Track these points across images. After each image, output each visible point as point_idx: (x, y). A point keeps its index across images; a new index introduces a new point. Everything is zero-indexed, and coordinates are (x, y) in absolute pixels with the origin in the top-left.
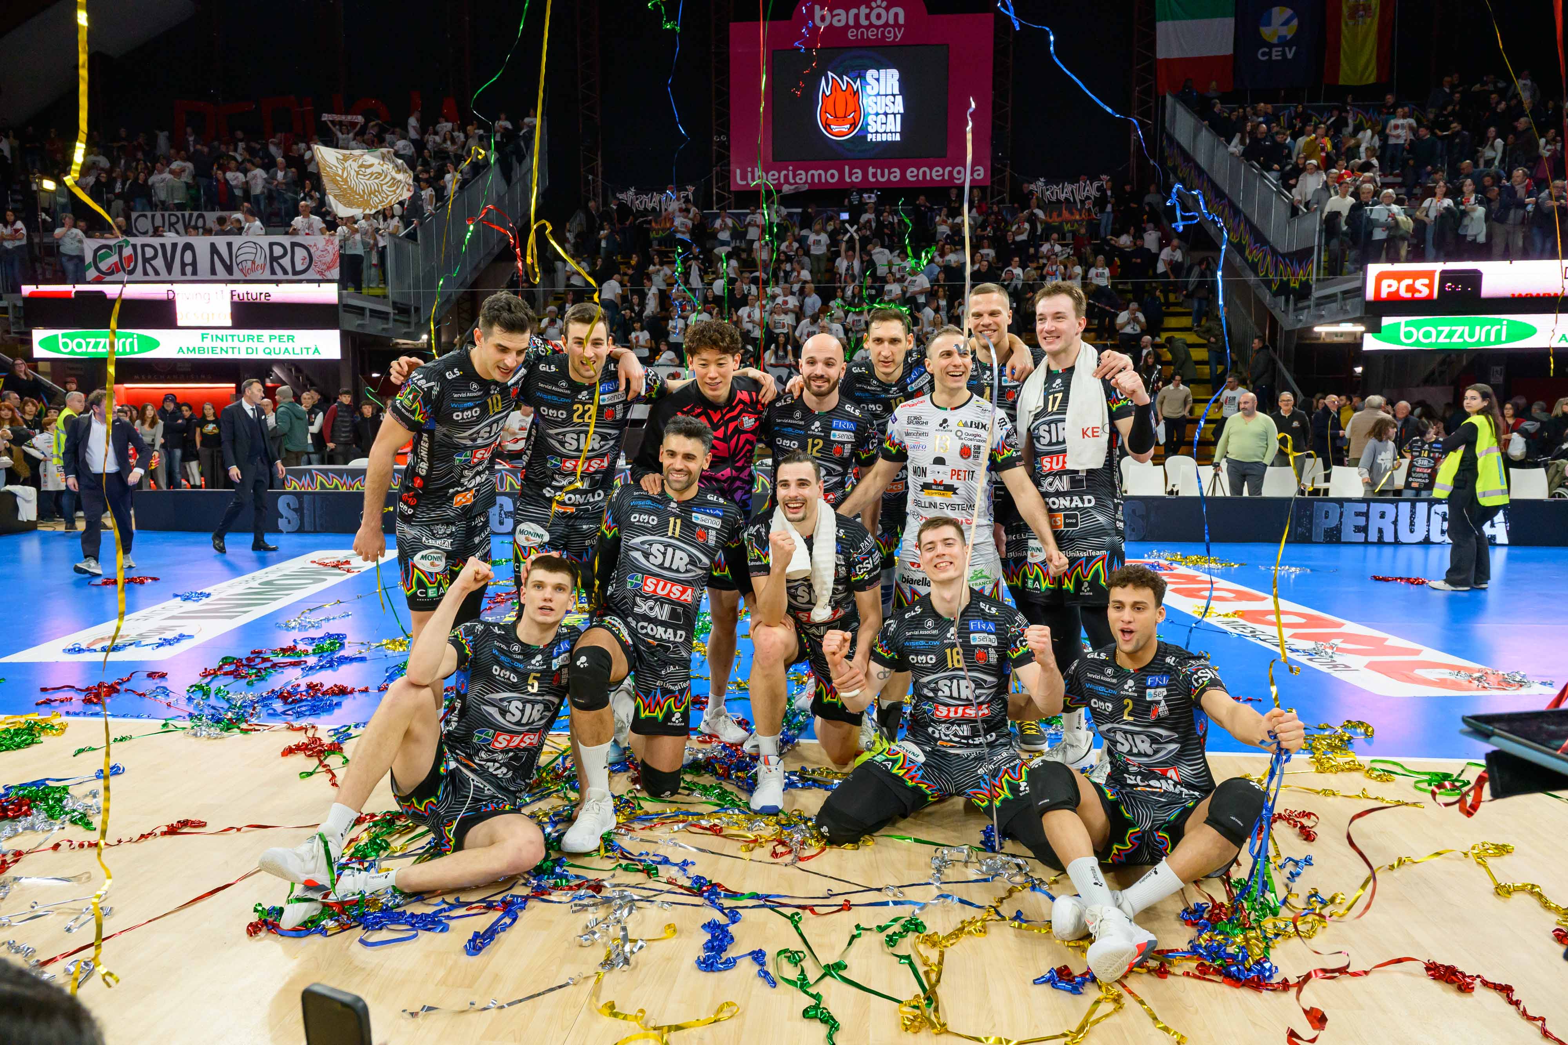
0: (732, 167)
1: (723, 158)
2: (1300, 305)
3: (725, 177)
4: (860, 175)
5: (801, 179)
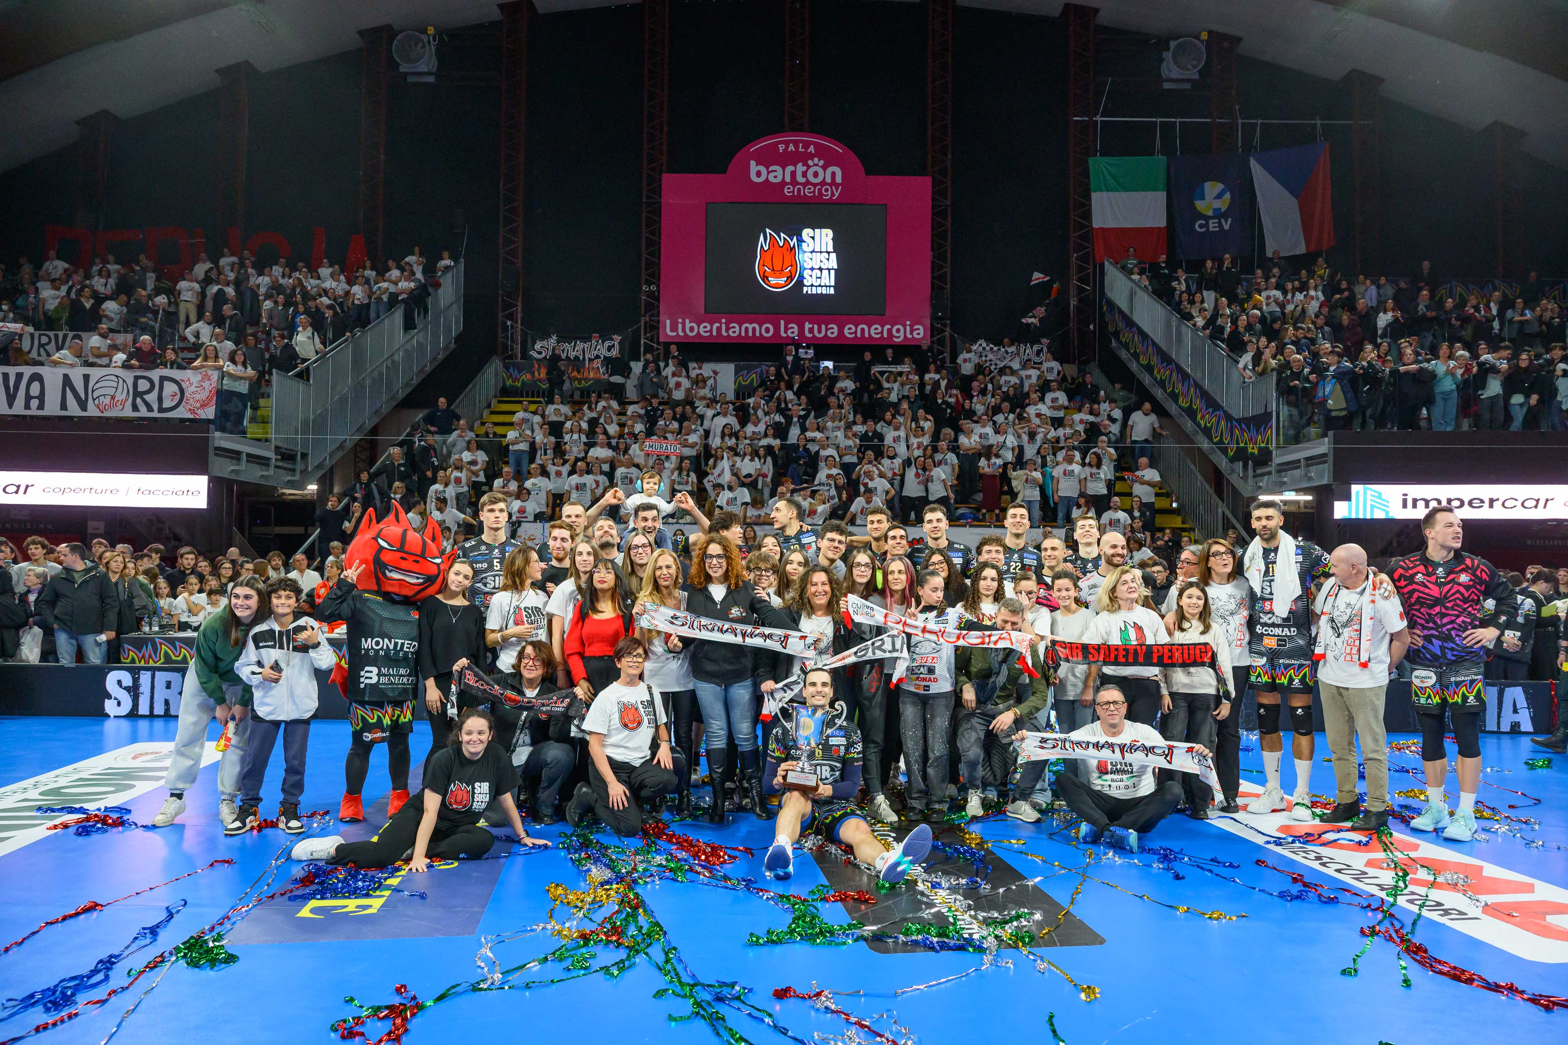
0: (662, 318)
1: (653, 307)
2: (1259, 471)
3: (654, 327)
4: (796, 330)
5: (734, 332)
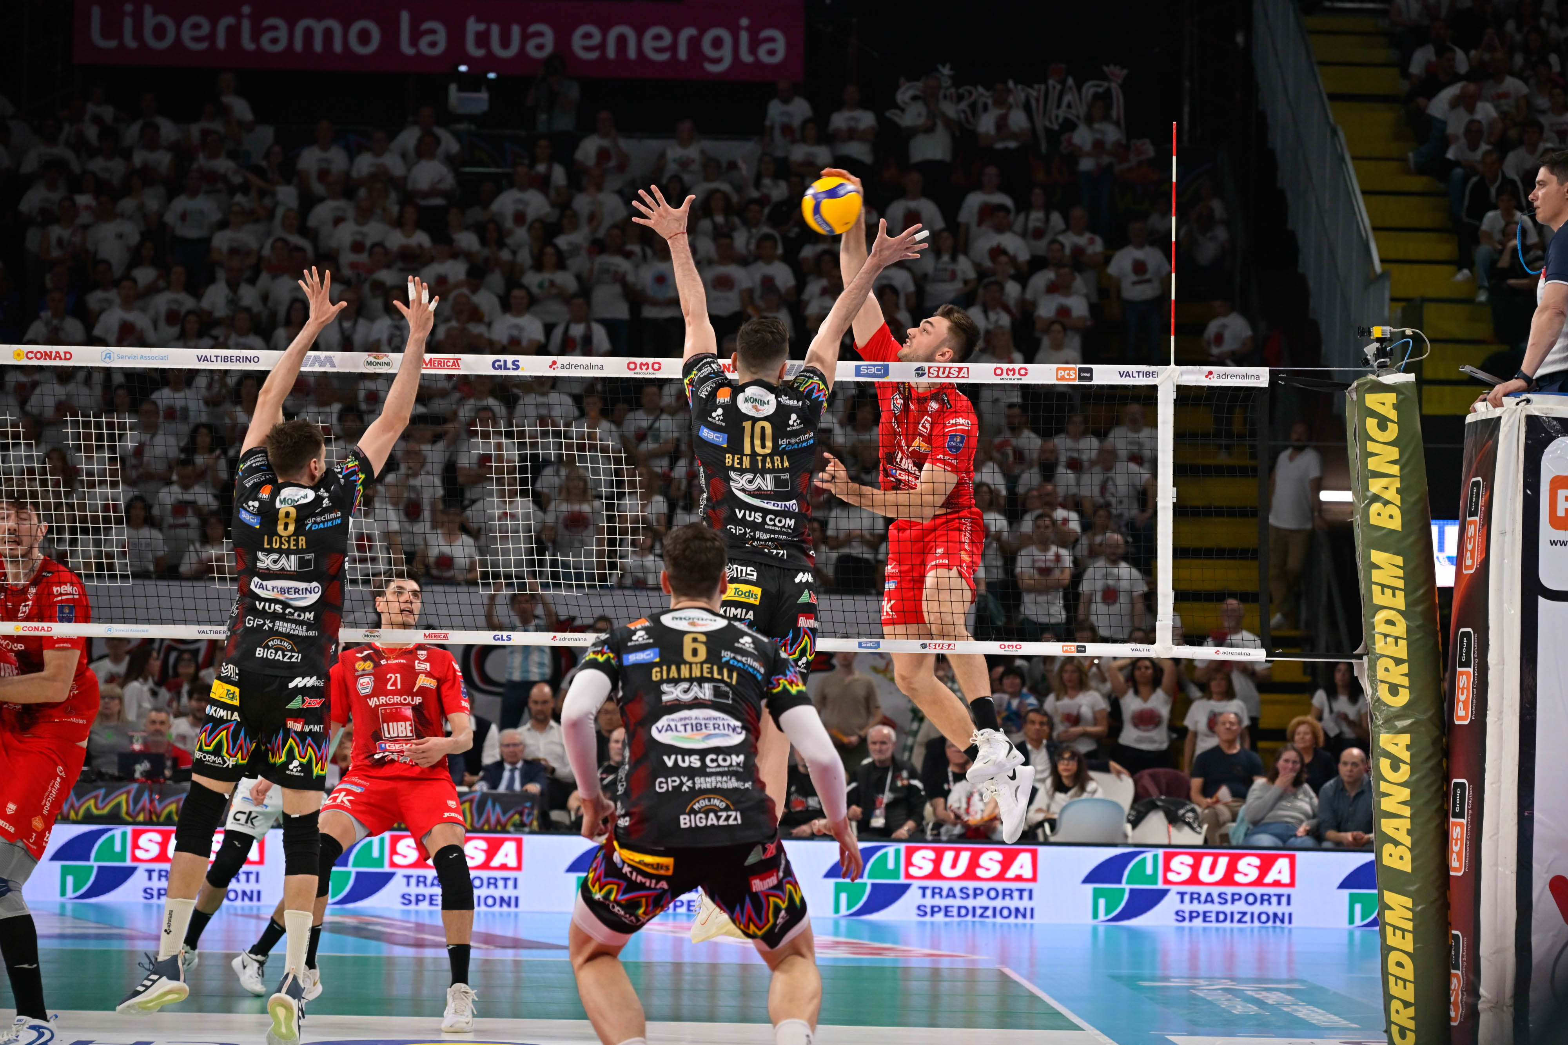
3: (59, 25)
4: (441, 37)
5: (274, 41)
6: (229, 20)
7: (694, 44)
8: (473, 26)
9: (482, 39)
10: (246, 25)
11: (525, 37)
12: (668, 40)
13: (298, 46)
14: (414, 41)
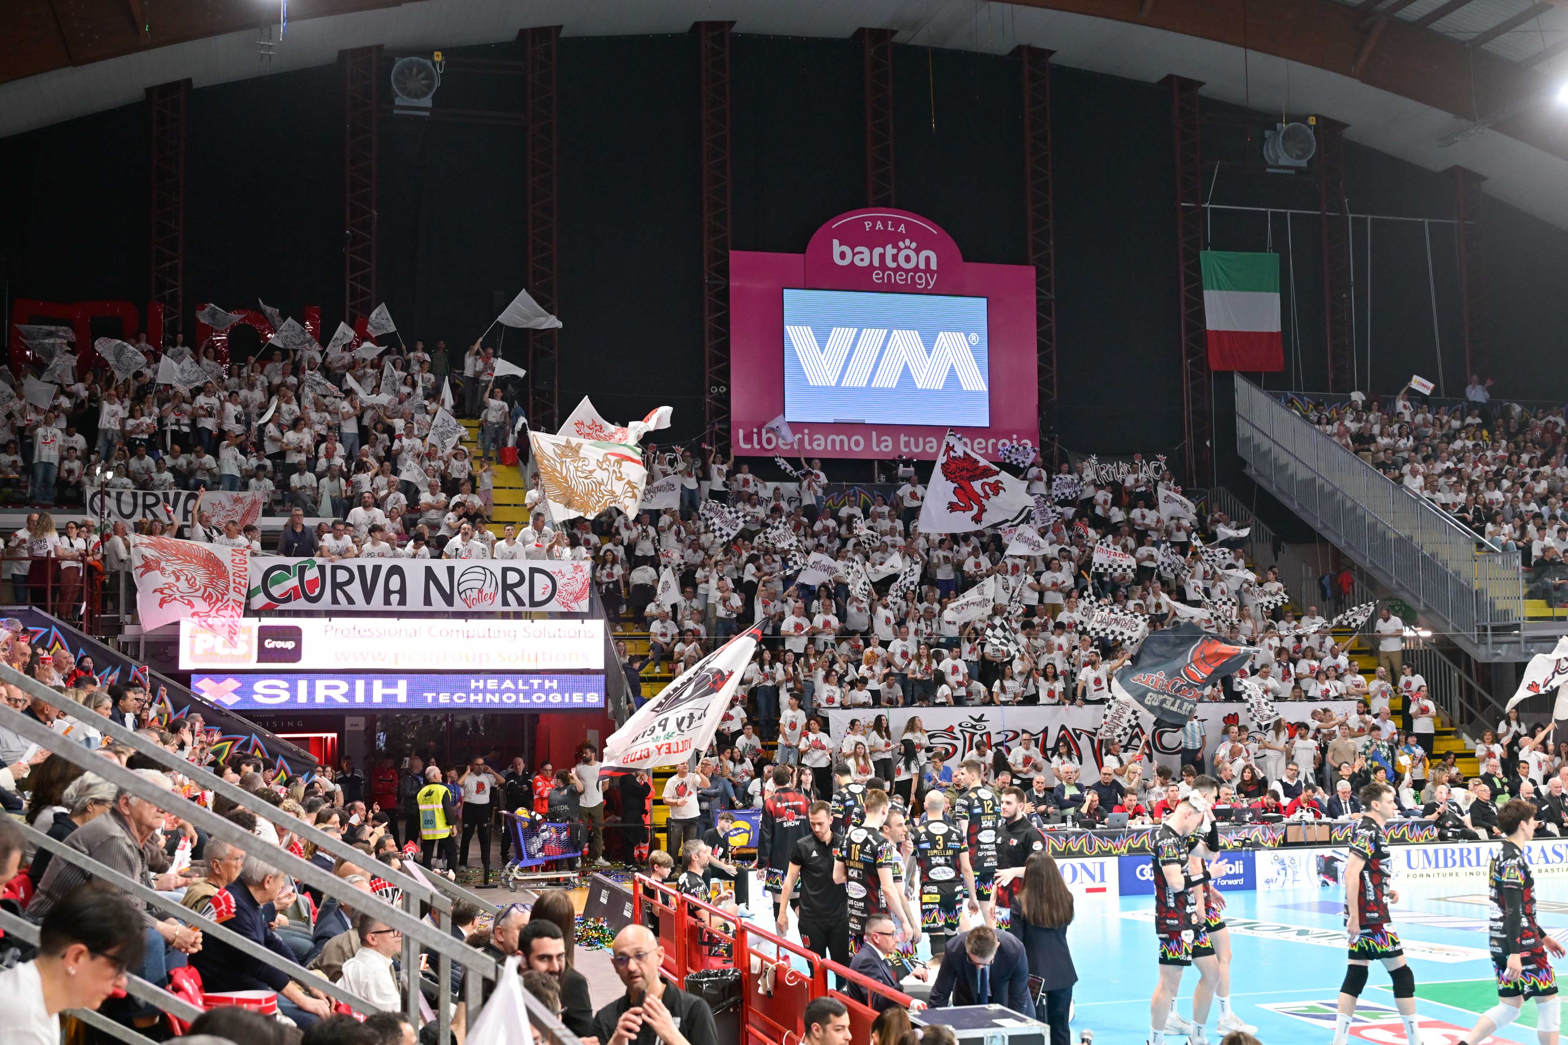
0: (733, 427)
1: (722, 413)
3: (725, 438)
4: (890, 443)
5: (819, 445)
6: (800, 436)
7: (995, 445)
8: (903, 438)
9: (907, 444)
10: (806, 437)
11: (925, 444)
12: (984, 445)
13: (829, 448)
14: (878, 446)
